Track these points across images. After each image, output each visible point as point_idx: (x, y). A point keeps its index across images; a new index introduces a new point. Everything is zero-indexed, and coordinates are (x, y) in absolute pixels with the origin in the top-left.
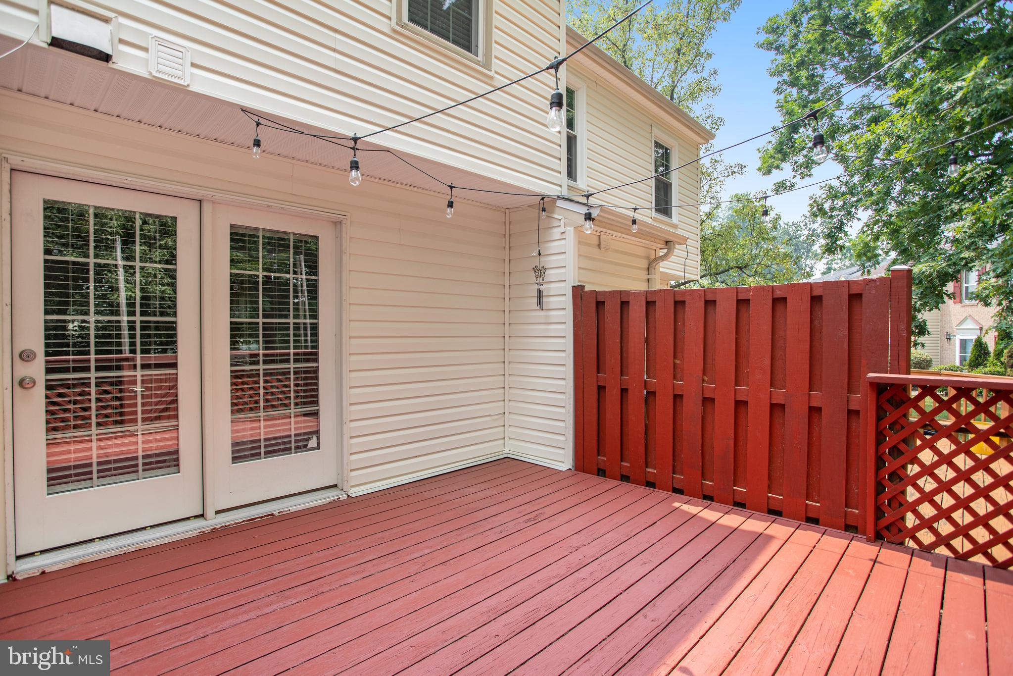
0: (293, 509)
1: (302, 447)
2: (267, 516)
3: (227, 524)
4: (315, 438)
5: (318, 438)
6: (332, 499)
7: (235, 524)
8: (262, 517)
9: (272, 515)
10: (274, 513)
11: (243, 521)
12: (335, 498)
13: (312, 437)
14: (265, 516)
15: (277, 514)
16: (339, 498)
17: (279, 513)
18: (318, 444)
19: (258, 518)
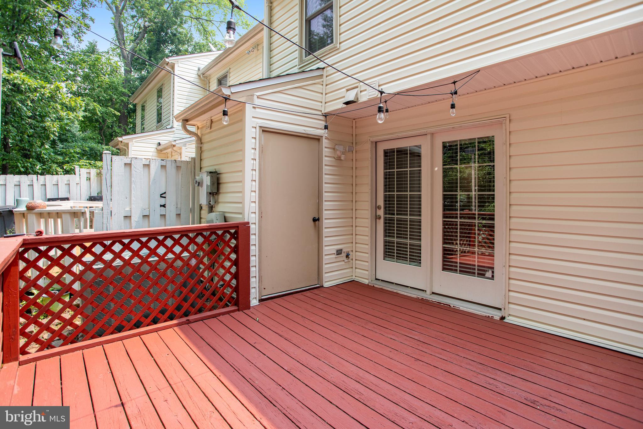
0: (461, 308)
1: (481, 274)
2: (447, 305)
3: (428, 299)
4: (490, 272)
5: (493, 272)
6: (488, 315)
7: (431, 301)
8: (444, 304)
9: (449, 305)
10: (451, 305)
11: (435, 302)
12: (490, 315)
13: (489, 271)
14: (446, 304)
15: (452, 307)
16: (493, 317)
17: (453, 306)
18: (493, 276)
19: (443, 304)
